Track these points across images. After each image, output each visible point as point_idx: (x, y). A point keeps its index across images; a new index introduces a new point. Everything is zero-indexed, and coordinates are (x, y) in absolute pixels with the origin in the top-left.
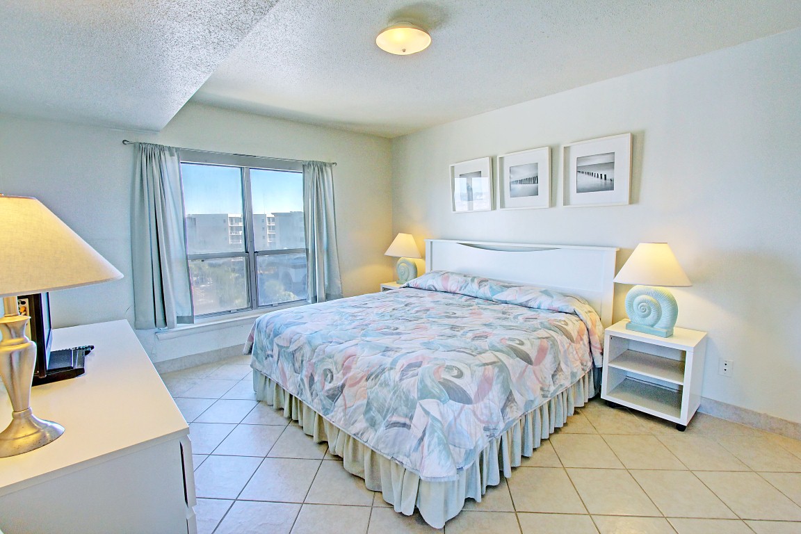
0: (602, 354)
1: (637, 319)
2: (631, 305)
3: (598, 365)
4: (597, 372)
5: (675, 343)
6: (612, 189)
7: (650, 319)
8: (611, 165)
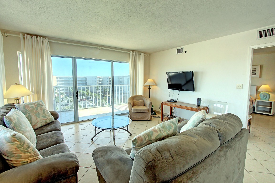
0: (255, 104)
1: (262, 98)
2: (261, 95)
3: (254, 106)
4: (254, 107)
5: (270, 101)
6: (256, 75)
7: (265, 98)
8: (256, 71)
